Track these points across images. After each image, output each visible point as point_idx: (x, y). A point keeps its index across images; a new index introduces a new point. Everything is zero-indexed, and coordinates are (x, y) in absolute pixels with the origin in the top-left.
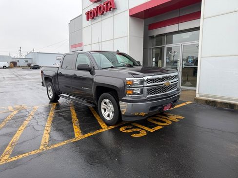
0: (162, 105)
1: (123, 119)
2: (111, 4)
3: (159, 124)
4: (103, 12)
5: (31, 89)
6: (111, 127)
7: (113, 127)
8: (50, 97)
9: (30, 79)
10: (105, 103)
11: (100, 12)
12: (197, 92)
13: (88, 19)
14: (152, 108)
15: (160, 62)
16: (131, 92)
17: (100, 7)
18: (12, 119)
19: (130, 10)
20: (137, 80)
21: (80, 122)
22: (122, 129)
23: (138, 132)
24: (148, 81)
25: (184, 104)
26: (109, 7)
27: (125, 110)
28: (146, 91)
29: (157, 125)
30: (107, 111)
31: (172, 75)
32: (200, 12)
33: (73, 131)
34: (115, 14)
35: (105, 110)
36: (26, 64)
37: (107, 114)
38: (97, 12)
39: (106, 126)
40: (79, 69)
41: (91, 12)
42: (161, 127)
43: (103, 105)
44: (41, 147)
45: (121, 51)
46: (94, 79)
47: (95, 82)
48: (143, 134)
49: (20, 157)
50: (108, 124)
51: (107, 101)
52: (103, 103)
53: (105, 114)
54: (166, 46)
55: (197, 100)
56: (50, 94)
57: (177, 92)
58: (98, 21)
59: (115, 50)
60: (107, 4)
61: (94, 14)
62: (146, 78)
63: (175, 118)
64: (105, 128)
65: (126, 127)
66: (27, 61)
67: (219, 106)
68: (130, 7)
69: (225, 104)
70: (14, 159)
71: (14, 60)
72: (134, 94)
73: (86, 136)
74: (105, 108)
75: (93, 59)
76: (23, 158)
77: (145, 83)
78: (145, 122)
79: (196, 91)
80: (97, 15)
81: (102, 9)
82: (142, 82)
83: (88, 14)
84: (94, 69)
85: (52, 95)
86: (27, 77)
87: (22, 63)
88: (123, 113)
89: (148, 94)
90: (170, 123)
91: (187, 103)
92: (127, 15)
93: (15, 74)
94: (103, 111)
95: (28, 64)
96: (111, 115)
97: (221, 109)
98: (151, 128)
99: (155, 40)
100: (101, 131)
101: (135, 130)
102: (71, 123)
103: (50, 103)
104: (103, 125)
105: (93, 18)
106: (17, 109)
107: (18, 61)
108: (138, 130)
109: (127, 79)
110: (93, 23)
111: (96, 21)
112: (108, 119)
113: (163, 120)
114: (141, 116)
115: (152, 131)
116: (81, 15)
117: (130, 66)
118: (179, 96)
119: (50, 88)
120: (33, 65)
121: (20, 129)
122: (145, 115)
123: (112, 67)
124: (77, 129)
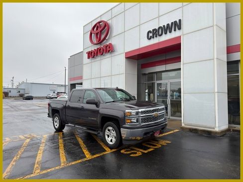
0: (153, 131)
1: (124, 142)
2: (109, 48)
3: (152, 147)
4: (103, 53)
5: (32, 120)
6: (113, 150)
7: (115, 150)
8: (56, 127)
9: (25, 110)
10: (109, 130)
11: (100, 53)
12: (182, 122)
13: (89, 58)
14: (146, 134)
15: (152, 95)
16: (129, 121)
17: (100, 49)
18: (28, 146)
19: (126, 53)
20: (133, 112)
21: (87, 147)
22: (122, 151)
23: (136, 153)
24: (142, 112)
25: (172, 132)
26: (108, 49)
27: (125, 136)
28: (140, 120)
29: (150, 148)
30: (110, 137)
31: (160, 108)
32: (180, 57)
33: (84, 153)
34: (113, 55)
35: (108, 136)
36: (18, 94)
37: (110, 140)
38: (97, 53)
39: (110, 150)
40: (88, 103)
41: (92, 52)
42: (153, 149)
43: (107, 132)
44: (62, 164)
45: (119, 88)
46: (100, 111)
47: (100, 114)
48: (139, 154)
49: (49, 170)
50: (111, 147)
51: (110, 128)
52: (107, 131)
53: (108, 140)
54: (157, 82)
55: (183, 129)
56: (56, 124)
57: (164, 121)
58: (98, 59)
59: (115, 87)
60: (106, 47)
61: (94, 53)
62: (140, 110)
63: (164, 143)
64: (108, 151)
65: (126, 150)
66: (19, 92)
67: (199, 132)
68: (126, 51)
69: (204, 131)
70: (44, 172)
71: (6, 91)
72: (132, 122)
73: (95, 156)
74: (109, 134)
75: (98, 95)
76: (51, 171)
77: (140, 114)
78: (140, 145)
79: (181, 120)
80: (97, 55)
81: (102, 50)
82: (137, 113)
83: (89, 53)
84: (100, 103)
85: (58, 125)
86: (22, 108)
87: (14, 93)
88: (123, 138)
89: (142, 122)
90: (160, 146)
91: (175, 131)
92: (123, 57)
93: (9, 104)
94: (106, 137)
95: (20, 95)
96: (114, 140)
97: (201, 135)
98: (145, 150)
99: (147, 76)
100: (106, 153)
101: (133, 152)
102: (80, 148)
103: (56, 132)
104: (107, 149)
105: (93, 57)
106: (29, 138)
107: (10, 91)
108: (135, 151)
109: (127, 111)
110: (93, 61)
111: (96, 60)
112: (111, 143)
113: (155, 144)
114: (137, 140)
115: (146, 152)
116: (82, 52)
117: (127, 100)
118: (166, 124)
119: (56, 119)
120: (26, 95)
121: (39, 152)
122: (141, 139)
123: (113, 102)
124: (86, 152)
